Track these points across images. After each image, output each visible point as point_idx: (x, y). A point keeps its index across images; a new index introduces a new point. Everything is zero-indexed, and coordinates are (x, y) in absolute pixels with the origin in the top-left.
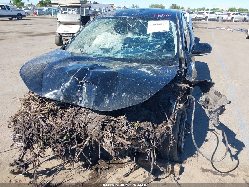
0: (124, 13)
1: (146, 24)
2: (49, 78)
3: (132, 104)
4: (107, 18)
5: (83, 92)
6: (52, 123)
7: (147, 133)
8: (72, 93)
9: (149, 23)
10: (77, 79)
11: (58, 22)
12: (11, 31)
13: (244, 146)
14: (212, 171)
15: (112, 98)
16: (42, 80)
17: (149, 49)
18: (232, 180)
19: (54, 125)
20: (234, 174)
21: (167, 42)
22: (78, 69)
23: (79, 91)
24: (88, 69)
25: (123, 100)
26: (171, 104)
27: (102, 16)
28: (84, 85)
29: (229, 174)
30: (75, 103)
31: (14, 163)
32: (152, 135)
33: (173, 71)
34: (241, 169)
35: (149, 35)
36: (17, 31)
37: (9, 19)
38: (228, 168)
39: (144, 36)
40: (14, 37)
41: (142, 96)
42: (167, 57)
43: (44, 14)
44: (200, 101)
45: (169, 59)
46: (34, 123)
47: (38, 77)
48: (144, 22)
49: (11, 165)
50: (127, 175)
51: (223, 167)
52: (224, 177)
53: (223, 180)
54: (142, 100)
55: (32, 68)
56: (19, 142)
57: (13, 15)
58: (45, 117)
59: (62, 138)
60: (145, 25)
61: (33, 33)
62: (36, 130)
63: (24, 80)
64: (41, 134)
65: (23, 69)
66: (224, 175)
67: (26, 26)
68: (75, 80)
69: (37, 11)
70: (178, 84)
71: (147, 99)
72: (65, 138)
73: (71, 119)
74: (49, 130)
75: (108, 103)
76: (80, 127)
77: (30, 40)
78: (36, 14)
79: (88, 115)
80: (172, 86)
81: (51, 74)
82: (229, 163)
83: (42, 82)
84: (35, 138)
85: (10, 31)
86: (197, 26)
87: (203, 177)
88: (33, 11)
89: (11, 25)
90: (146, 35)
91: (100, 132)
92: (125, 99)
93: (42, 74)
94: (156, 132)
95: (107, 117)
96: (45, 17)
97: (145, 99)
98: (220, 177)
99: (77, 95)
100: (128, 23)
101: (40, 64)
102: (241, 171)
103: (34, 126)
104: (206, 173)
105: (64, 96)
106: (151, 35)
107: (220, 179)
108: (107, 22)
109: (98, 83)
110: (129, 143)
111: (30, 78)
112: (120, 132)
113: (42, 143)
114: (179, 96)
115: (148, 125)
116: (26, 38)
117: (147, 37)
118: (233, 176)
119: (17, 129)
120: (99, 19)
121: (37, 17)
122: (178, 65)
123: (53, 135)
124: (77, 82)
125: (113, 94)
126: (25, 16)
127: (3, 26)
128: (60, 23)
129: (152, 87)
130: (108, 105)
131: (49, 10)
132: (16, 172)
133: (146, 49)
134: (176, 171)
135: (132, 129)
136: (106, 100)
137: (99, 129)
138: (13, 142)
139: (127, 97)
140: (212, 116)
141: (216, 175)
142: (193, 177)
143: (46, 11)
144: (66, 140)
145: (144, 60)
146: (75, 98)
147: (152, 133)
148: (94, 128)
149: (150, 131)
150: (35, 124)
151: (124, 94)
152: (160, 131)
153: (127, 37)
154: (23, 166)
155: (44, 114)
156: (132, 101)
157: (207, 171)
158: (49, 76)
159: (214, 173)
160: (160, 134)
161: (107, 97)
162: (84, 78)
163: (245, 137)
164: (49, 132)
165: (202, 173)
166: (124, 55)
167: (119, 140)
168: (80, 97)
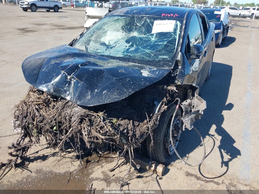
0: (134, 11)
1: (153, 23)
2: (44, 71)
3: (110, 101)
4: (117, 16)
5: (71, 87)
6: (44, 114)
7: (125, 131)
8: (61, 87)
9: (156, 22)
10: (67, 74)
11: (87, 16)
12: (46, 23)
13: (240, 154)
14: (196, 177)
15: (94, 94)
16: (39, 73)
17: (149, 49)
18: (214, 188)
19: (46, 116)
20: (219, 182)
21: (167, 43)
22: (70, 65)
23: (67, 85)
24: (79, 66)
25: (103, 97)
26: (155, 105)
27: (113, 13)
28: (72, 80)
29: (212, 181)
30: (62, 96)
31: (12, 147)
32: (131, 133)
33: (163, 73)
34: (228, 178)
35: (153, 35)
36: (51, 24)
37: (47, 10)
38: (214, 175)
39: (148, 35)
40: (46, 30)
41: (120, 94)
42: (163, 59)
43: (80, 7)
44: (183, 104)
45: (165, 61)
46: (30, 112)
47: (36, 70)
48: (150, 21)
49: (10, 148)
50: (113, 170)
51: (209, 174)
52: (207, 184)
53: (205, 186)
54: (120, 98)
55: (33, 61)
56: (19, 129)
57: (51, 6)
58: (39, 108)
59: (52, 128)
60: (151, 24)
61: (65, 26)
62: (31, 119)
63: (24, 72)
64: (35, 123)
65: (26, 61)
66: (207, 182)
67: (61, 19)
68: (64, 75)
69: (74, 3)
70: (165, 87)
71: (124, 98)
72: (55, 128)
73: (59, 111)
74: (42, 120)
75: (89, 98)
76: (66, 119)
77: (61, 33)
78: (73, 6)
79: (73, 109)
80: (159, 88)
81: (47, 68)
82: (217, 171)
83: (38, 74)
84: (30, 126)
85: (44, 23)
86: (238, 24)
87: (185, 180)
88: (70, 3)
89: (47, 17)
90: (150, 35)
91: (79, 125)
92: (105, 96)
93: (40, 67)
94: (136, 131)
95: (88, 112)
96: (81, 9)
97: (123, 97)
98: (202, 182)
99: (65, 89)
100: (136, 22)
101: (41, 58)
102: (227, 179)
103: (30, 115)
104: (190, 177)
105: (54, 89)
106: (155, 35)
107: (202, 184)
108: (116, 20)
109: (83, 79)
110: (103, 137)
111: (29, 71)
112: (97, 127)
113: (36, 131)
114: (165, 99)
115: (128, 123)
116: (57, 31)
117: (151, 37)
118: (218, 184)
119: (17, 117)
120: (109, 16)
121: (74, 9)
122: (172, 68)
123: (45, 124)
124: (66, 77)
125: (96, 90)
126: (61, 8)
127: (40, 18)
128: (89, 17)
129: (132, 87)
130: (89, 100)
131: (85, 2)
132: (14, 155)
133: (146, 49)
134: (158, 172)
135: (108, 125)
136: (88, 95)
137: (78, 122)
138: (14, 128)
139: (107, 94)
140: (185, 120)
141: (199, 181)
142: (175, 179)
143: (83, 3)
144: (55, 130)
145: (140, 60)
146: (63, 92)
147: (131, 131)
148: (75, 121)
149: (130, 129)
150: (30, 114)
151: (105, 91)
152: (140, 130)
153: (132, 35)
154: (20, 150)
155: (39, 105)
156: (110, 98)
157: (192, 175)
158: (45, 70)
159: (198, 178)
160: (139, 133)
161: (90, 93)
162: (73, 73)
163: (245, 147)
164: (42, 122)
165: (186, 177)
166: (123, 54)
167: (94, 133)
168: (68, 91)
